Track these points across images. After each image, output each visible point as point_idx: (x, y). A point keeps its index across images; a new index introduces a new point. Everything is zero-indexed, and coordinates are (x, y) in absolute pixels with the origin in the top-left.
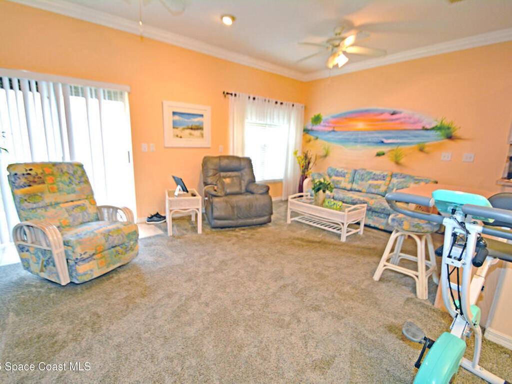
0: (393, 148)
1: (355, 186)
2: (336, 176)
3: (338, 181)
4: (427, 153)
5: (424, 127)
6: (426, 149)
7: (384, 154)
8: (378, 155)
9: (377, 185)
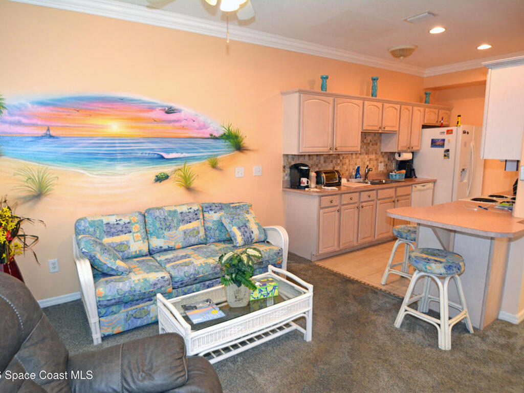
0: (179, 167)
1: (156, 243)
2: (110, 234)
3: (122, 244)
4: (220, 170)
5: (211, 135)
6: (219, 165)
7: (167, 177)
8: (160, 179)
9: (194, 229)
